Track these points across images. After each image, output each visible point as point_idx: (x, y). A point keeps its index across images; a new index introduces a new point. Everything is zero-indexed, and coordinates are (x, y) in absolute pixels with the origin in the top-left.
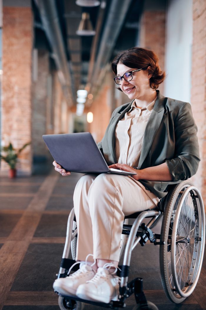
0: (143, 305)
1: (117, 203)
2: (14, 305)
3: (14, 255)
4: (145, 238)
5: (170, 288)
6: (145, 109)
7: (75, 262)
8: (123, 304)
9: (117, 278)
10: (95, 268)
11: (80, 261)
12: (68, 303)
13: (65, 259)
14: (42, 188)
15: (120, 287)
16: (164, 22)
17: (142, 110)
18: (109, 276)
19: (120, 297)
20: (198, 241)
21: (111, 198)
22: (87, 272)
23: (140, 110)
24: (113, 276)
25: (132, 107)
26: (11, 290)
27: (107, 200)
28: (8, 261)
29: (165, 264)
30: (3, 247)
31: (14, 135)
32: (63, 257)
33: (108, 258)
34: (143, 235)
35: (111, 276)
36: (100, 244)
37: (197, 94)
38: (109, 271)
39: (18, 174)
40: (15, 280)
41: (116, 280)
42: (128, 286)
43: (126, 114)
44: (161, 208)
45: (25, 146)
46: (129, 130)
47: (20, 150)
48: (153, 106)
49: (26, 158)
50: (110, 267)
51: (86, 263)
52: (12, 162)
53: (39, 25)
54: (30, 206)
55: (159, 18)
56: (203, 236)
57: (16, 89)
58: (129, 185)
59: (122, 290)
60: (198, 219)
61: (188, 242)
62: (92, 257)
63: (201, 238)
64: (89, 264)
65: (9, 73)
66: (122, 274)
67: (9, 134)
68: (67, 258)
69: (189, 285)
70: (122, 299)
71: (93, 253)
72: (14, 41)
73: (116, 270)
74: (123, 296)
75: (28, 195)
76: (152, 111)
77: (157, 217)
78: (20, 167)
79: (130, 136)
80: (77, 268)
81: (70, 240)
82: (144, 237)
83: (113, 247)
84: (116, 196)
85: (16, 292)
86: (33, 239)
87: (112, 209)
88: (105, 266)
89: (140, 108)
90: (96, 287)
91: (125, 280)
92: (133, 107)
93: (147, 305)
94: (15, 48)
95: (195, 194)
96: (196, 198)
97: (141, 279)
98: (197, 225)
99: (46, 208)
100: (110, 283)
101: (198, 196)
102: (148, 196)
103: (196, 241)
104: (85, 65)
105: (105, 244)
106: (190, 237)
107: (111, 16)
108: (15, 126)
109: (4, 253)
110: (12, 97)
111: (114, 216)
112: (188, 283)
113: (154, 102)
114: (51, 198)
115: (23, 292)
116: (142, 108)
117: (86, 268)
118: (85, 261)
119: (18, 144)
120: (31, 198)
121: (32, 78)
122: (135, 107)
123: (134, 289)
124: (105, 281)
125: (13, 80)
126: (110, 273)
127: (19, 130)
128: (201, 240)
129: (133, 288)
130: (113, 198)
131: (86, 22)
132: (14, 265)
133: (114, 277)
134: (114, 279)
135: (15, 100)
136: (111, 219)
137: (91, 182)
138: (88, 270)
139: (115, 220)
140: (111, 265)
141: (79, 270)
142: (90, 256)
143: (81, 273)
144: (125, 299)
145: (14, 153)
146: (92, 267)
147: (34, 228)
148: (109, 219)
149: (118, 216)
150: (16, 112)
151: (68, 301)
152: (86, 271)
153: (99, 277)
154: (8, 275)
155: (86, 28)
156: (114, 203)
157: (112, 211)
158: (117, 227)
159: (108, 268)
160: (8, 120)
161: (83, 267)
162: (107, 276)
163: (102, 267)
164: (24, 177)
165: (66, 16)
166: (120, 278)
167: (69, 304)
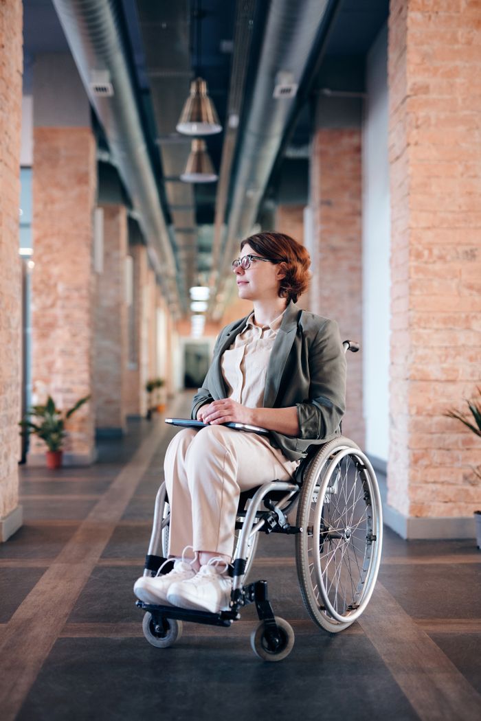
0: (268, 619)
1: (227, 469)
2: (74, 637)
3: (67, 582)
4: (271, 522)
5: (315, 603)
6: (268, 328)
7: (166, 559)
8: (236, 614)
9: (229, 579)
10: (197, 566)
11: (173, 557)
12: (157, 627)
13: (151, 556)
14: (116, 485)
15: (232, 590)
16: (358, 150)
17: (263, 330)
18: (216, 576)
19: (232, 604)
20: (371, 541)
21: (218, 463)
22: (184, 572)
23: (261, 330)
24: (222, 576)
25: (247, 324)
26: (67, 622)
27: (213, 464)
28: (58, 589)
29: (303, 563)
30: (48, 571)
31: (57, 382)
32: (149, 554)
33: (214, 551)
34: (268, 517)
35: (220, 576)
36: (203, 530)
37: (398, 298)
38: (217, 570)
39: (65, 462)
40: (73, 610)
41: (227, 582)
42: (244, 589)
43: (238, 337)
44: (299, 481)
45: (80, 403)
46: (242, 363)
47: (70, 413)
48: (280, 323)
49: (81, 430)
50: (218, 563)
51: (183, 559)
52: (54, 436)
53: (105, 157)
54: (92, 514)
55: (347, 142)
56: (379, 532)
57: (61, 288)
58: (248, 443)
59: (235, 594)
60: (371, 505)
61: (348, 537)
62: (192, 549)
63: (375, 536)
64: (187, 560)
65: (45, 259)
66: (236, 571)
67: (47, 381)
68: (154, 554)
69: (354, 609)
70: (234, 607)
71: (192, 545)
72: (56, 193)
73: (227, 567)
74: (235, 603)
75: (87, 497)
76: (278, 330)
77: (293, 493)
78: (70, 449)
79: (243, 372)
80: (170, 567)
81: (159, 528)
82: (269, 520)
83: (222, 533)
84: (226, 459)
85: (76, 624)
86: (99, 561)
87: (221, 477)
88: (210, 562)
89: (261, 326)
90: (196, 587)
91: (238, 580)
92: (249, 325)
93: (274, 621)
94: (58, 207)
95: (362, 464)
96: (365, 470)
97: (265, 581)
98: (370, 515)
99: (123, 518)
100: (218, 586)
101: (365, 467)
102: (279, 461)
103: (369, 542)
104: (206, 230)
105: (210, 530)
106: (352, 530)
107: (250, 140)
108: (59, 364)
109: (50, 579)
110: (53, 306)
111: (223, 488)
112: (351, 606)
113: (281, 316)
114: (132, 502)
115: (86, 624)
116: (263, 327)
117: (182, 566)
118: (180, 557)
119: (65, 401)
120: (95, 502)
121: (92, 266)
122: (252, 323)
123: (255, 595)
124: (210, 581)
125: (55, 270)
126: (217, 572)
127: (68, 372)
128: (375, 540)
129: (253, 594)
130: (222, 463)
131: (199, 155)
132: (69, 594)
133: (225, 579)
134: (224, 581)
135: (58, 311)
136: (219, 492)
137: (191, 440)
138: (186, 569)
139: (224, 495)
140: (219, 559)
141: (173, 570)
142: (189, 548)
143: (175, 573)
144: (239, 607)
145: (56, 418)
146: (191, 566)
147: (101, 546)
148: (216, 493)
149: (230, 488)
150: (61, 335)
151: (157, 624)
152: (182, 570)
153: (201, 577)
154: (60, 604)
155: (198, 169)
156: (224, 469)
157: (220, 480)
158: (228, 505)
159: (214, 564)
160: (44, 352)
161: (178, 566)
162: (213, 576)
163: (206, 564)
164: (78, 467)
165: (159, 142)
166: (232, 579)
167: (160, 629)
